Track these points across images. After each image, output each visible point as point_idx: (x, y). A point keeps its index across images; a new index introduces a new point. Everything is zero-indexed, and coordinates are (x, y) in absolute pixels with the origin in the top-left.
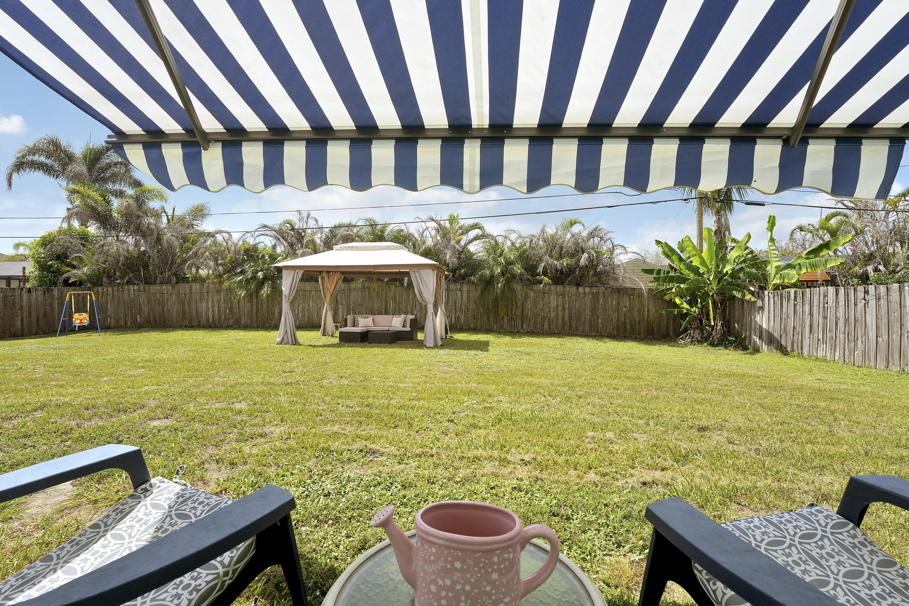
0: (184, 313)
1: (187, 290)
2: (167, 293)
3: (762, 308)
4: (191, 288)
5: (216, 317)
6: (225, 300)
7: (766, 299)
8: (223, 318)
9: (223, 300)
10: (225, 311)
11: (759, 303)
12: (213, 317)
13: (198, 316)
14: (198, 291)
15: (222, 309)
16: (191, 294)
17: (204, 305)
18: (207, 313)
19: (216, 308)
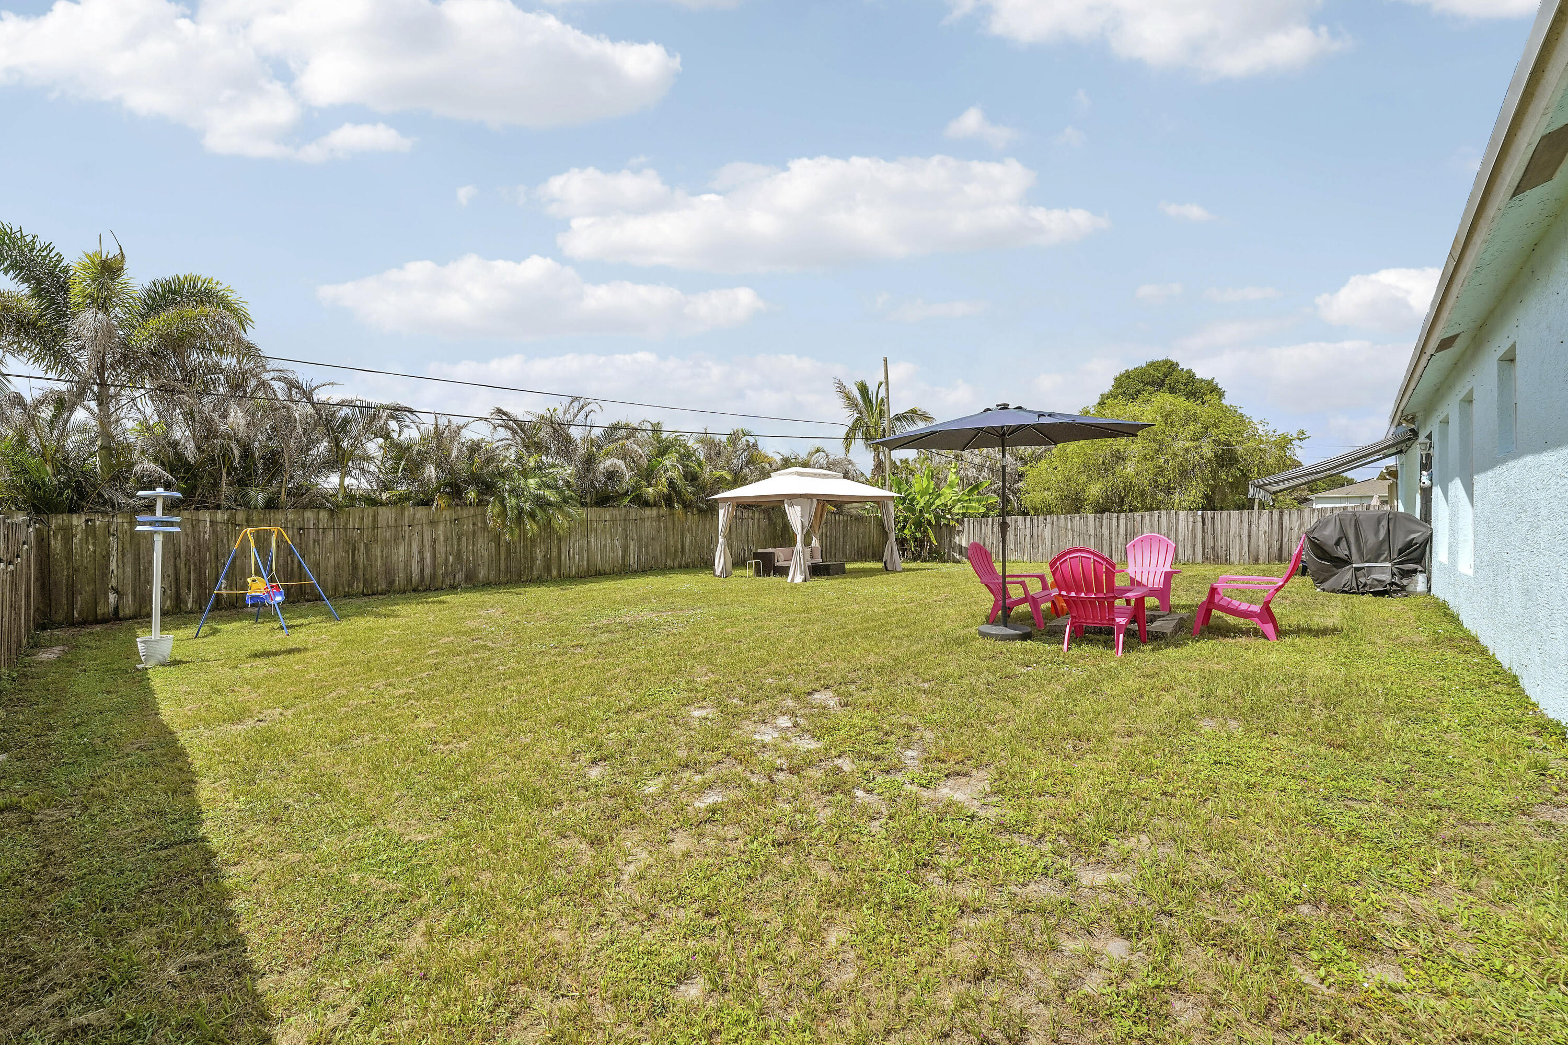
0: (355, 567)
1: (368, 521)
2: (317, 529)
3: (961, 532)
4: (375, 517)
5: (428, 571)
6: (446, 540)
7: (966, 524)
8: (441, 571)
9: (442, 538)
10: (447, 559)
11: (959, 528)
12: (422, 571)
13: (389, 572)
14: (392, 523)
15: (440, 559)
16: (375, 527)
17: (401, 550)
18: (407, 565)
19: (428, 555)
